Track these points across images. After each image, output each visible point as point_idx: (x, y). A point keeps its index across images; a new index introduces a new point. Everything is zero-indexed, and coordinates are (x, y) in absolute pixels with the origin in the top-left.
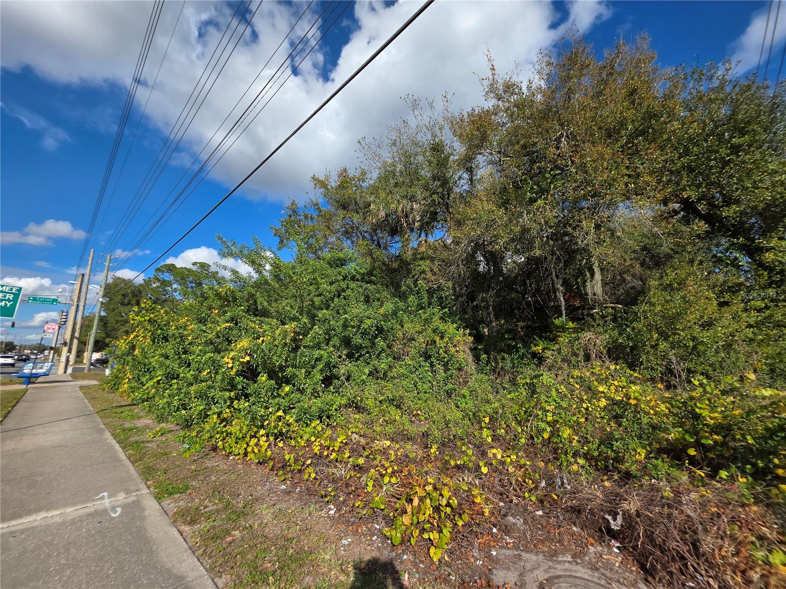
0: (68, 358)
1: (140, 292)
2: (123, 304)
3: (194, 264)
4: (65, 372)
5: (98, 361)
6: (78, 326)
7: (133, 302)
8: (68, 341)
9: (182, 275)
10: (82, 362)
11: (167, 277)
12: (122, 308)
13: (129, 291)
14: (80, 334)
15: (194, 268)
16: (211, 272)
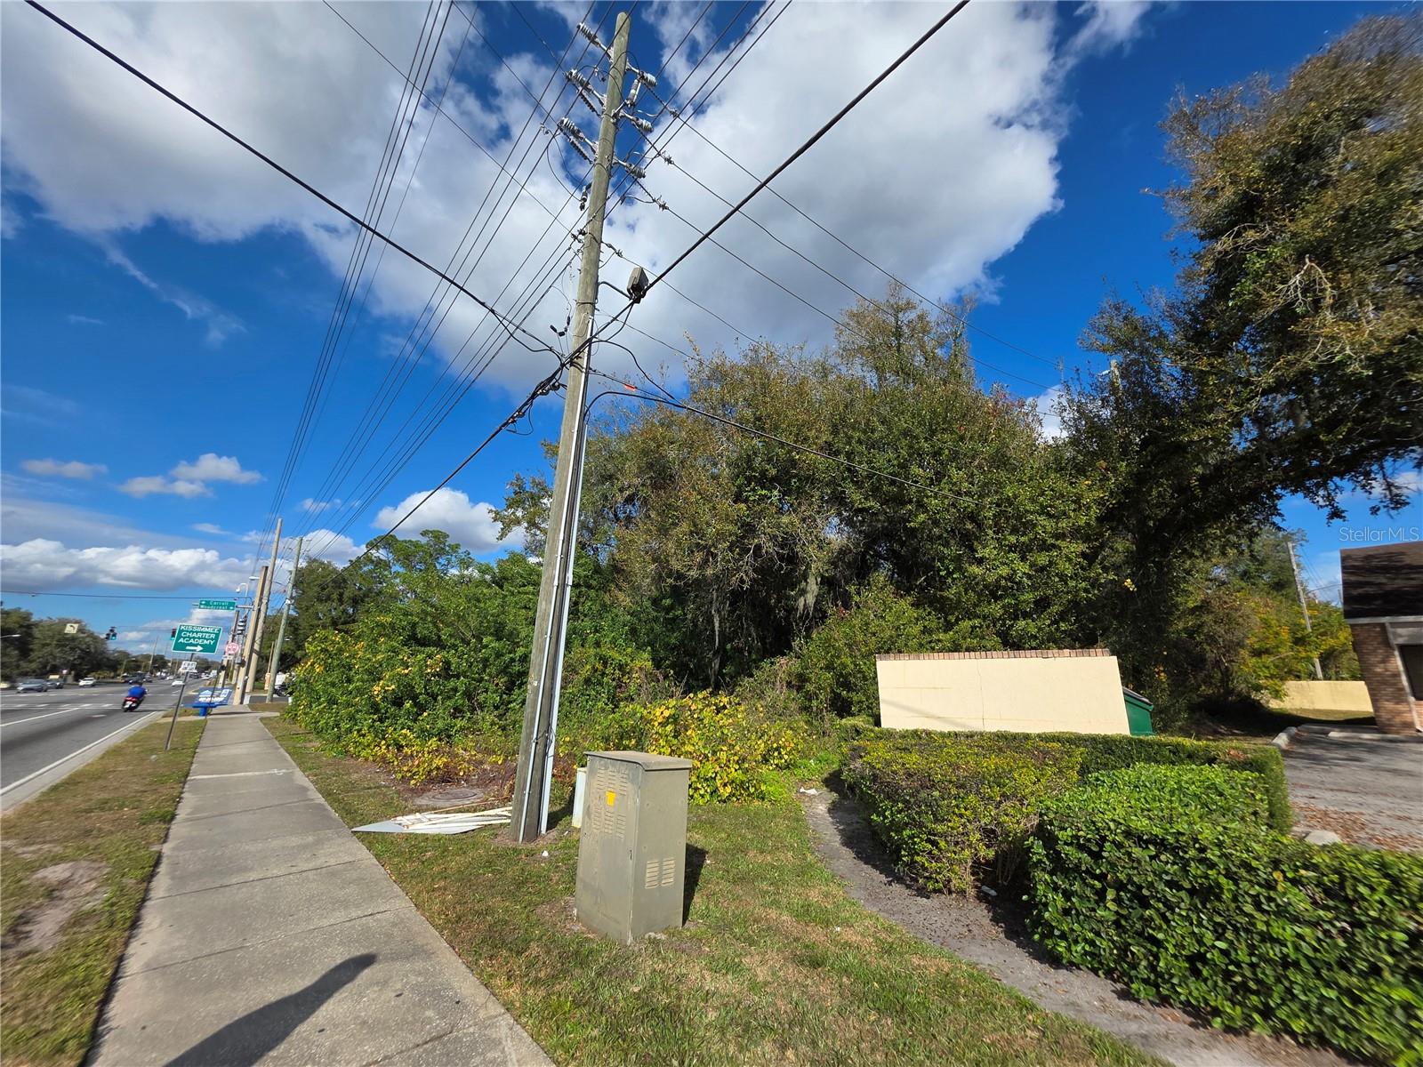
0: (245, 682)
1: (345, 581)
2: (320, 600)
3: (424, 534)
4: (242, 703)
5: (283, 687)
6: (259, 634)
7: (335, 596)
8: (246, 659)
9: (406, 552)
10: (263, 688)
11: (381, 554)
12: (320, 607)
13: (329, 579)
14: (261, 646)
15: (424, 540)
16: (449, 546)
